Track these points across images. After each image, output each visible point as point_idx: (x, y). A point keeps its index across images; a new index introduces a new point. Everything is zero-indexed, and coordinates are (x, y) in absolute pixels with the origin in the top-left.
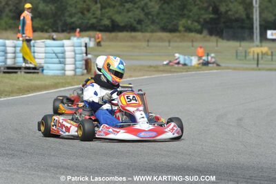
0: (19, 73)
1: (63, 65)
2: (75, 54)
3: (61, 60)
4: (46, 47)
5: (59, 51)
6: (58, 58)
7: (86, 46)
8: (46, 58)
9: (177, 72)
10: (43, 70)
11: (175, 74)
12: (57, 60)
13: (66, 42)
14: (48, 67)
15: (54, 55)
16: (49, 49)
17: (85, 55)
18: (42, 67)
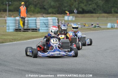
0: (29, 31)
1: (47, 28)
2: (53, 23)
3: (47, 26)
4: (40, 20)
5: (46, 22)
6: (45, 25)
7: (58, 20)
8: (40, 25)
9: (97, 30)
10: (39, 30)
11: (97, 31)
12: (45, 26)
13: (49, 18)
14: (41, 29)
15: (44, 24)
16: (42, 21)
17: (57, 23)
18: (39, 29)
